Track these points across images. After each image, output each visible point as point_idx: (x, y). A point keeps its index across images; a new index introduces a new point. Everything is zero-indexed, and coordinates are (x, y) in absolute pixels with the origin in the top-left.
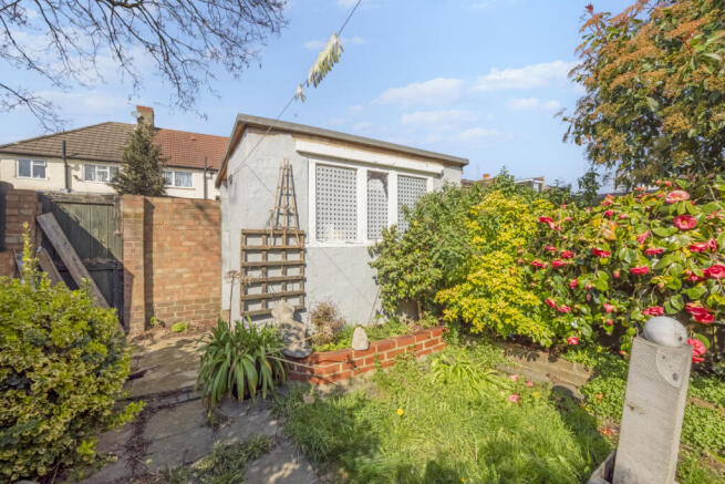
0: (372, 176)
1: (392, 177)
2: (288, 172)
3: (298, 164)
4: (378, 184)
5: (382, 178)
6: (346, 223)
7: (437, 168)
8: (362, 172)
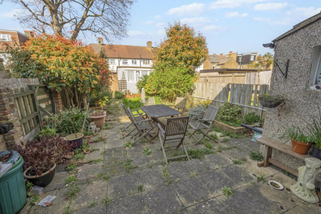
0: (137, 72)
1: (141, 72)
2: (123, 72)
3: (125, 71)
4: (138, 73)
5: (139, 72)
6: (132, 79)
7: (150, 69)
8: (135, 72)
